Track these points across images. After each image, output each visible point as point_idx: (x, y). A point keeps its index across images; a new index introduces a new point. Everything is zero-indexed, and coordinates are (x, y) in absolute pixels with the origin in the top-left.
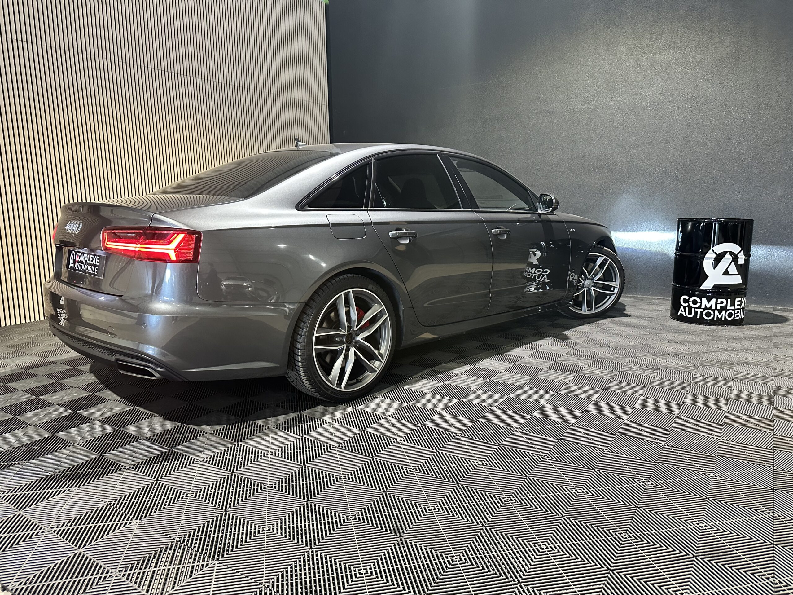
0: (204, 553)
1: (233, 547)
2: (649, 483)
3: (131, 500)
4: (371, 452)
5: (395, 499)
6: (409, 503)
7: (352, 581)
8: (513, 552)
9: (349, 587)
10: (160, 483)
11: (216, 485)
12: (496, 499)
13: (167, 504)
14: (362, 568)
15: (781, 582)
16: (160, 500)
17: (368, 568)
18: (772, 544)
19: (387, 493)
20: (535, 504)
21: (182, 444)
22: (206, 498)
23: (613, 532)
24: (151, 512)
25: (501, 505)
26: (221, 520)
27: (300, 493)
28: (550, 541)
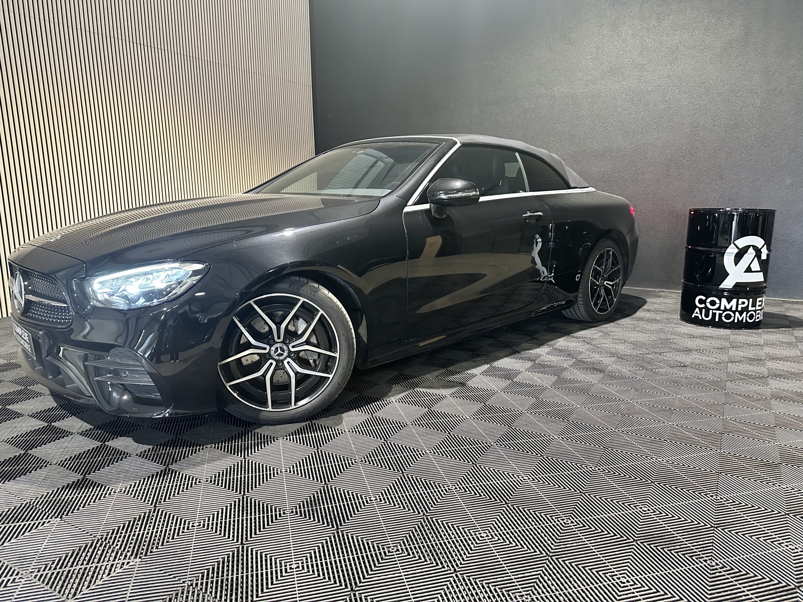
0: (126, 550)
1: (158, 544)
2: (597, 469)
3: (53, 497)
5: (336, 492)
6: (350, 494)
7: (281, 576)
8: (453, 541)
9: (278, 582)
10: (87, 479)
11: (148, 481)
12: (441, 488)
13: (92, 501)
14: (294, 562)
15: (717, 564)
16: (85, 497)
17: (300, 562)
18: (712, 527)
19: (329, 485)
20: (480, 491)
21: (116, 438)
22: (135, 494)
23: (556, 518)
24: (74, 509)
25: (444, 494)
26: (148, 517)
27: (237, 487)
28: (491, 529)
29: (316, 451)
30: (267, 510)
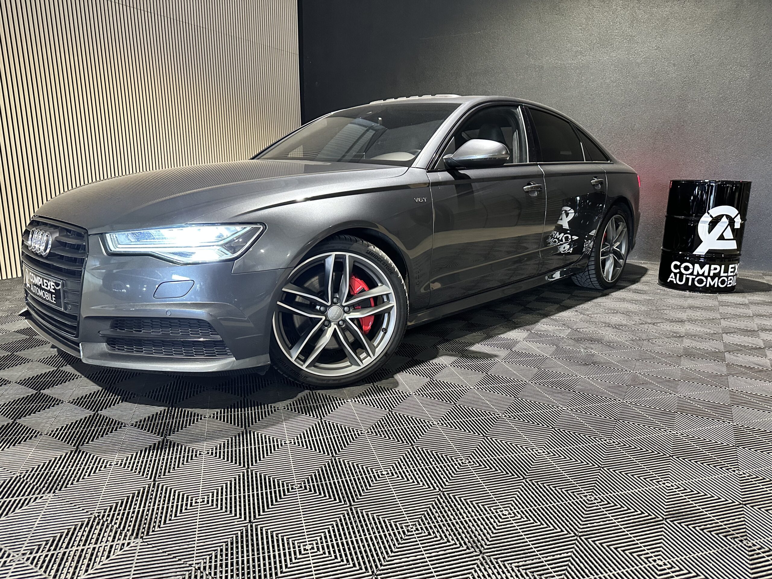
0: (126, 530)
1: (160, 522)
3: (45, 470)
4: (320, 413)
5: (345, 464)
6: (360, 468)
7: (296, 558)
8: (474, 519)
9: (292, 565)
10: (80, 450)
11: (147, 452)
12: (454, 461)
13: (87, 474)
15: (754, 545)
16: (79, 469)
17: (314, 542)
18: (740, 504)
19: (337, 458)
20: (495, 465)
21: (109, 407)
22: (133, 467)
23: (578, 494)
24: (67, 484)
25: (458, 468)
26: (148, 492)
27: (240, 460)
28: (512, 506)
29: (320, 421)
30: (274, 485)
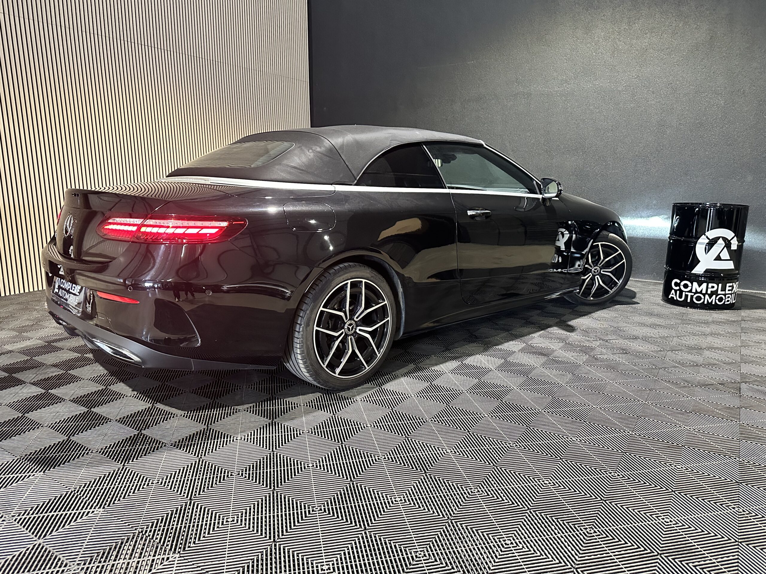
0: (165, 545)
1: (195, 538)
3: (95, 487)
4: (341, 438)
5: (362, 489)
6: (376, 493)
8: (478, 548)
10: (126, 468)
11: (184, 471)
12: (463, 490)
13: (132, 491)
14: (325, 563)
16: (125, 486)
17: (331, 563)
18: (736, 541)
19: (355, 483)
20: (502, 495)
21: (152, 426)
22: (172, 485)
23: (579, 527)
24: (115, 500)
25: (467, 497)
26: (185, 510)
27: (267, 481)
28: (515, 536)
29: (341, 447)
30: (297, 507)
